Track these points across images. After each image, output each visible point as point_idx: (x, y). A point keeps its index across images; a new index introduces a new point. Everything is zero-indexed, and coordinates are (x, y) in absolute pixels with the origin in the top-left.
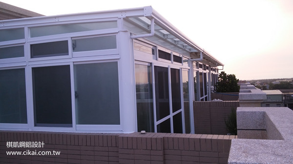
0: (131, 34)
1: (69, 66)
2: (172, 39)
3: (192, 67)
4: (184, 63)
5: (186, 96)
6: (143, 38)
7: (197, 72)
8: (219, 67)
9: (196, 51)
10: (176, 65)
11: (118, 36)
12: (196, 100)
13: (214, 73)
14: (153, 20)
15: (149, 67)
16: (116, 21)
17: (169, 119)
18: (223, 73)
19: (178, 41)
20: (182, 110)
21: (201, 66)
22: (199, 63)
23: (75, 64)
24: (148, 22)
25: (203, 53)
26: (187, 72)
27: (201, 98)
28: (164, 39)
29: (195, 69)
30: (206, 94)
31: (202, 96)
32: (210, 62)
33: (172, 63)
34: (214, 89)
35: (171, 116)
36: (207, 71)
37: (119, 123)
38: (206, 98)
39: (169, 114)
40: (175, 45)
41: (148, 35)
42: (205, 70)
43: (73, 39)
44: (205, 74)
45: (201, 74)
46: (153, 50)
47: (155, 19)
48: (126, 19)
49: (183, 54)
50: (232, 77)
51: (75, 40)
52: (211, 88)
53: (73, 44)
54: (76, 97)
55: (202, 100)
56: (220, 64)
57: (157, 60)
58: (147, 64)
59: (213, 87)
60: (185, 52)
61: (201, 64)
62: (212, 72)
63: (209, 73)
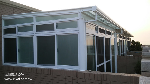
0: (85, 20)
1: (54, 36)
2: (106, 22)
3: (117, 37)
4: (112, 35)
5: (113, 53)
6: (91, 22)
7: (120, 40)
8: (131, 38)
9: (119, 29)
10: (108, 36)
11: (78, 21)
12: (118, 55)
13: (128, 40)
14: (97, 13)
15: (93, 37)
16: (78, 14)
17: (104, 64)
18: (133, 41)
19: (109, 24)
20: (111, 60)
21: (121, 37)
22: (121, 35)
23: (57, 35)
24: (94, 14)
25: (123, 30)
26: (114, 40)
27: (121, 54)
28: (102, 23)
29: (118, 38)
30: (124, 52)
31: (122, 53)
32: (127, 35)
33: (106, 35)
34: (129, 49)
35: (105, 63)
36: (125, 40)
37: (78, 65)
38: (124, 54)
39: (104, 62)
40: (108, 26)
41: (94, 20)
42: (124, 39)
43: (57, 23)
44: (124, 41)
45: (121, 41)
46: (96, 28)
47: (98, 13)
48: (83, 13)
49: (112, 30)
50: (138, 43)
51: (58, 23)
52: (127, 48)
53: (57, 25)
54: (58, 51)
55: (122, 55)
56: (132, 36)
57: (98, 33)
58: (93, 35)
59: (128, 48)
60: (113, 29)
61: (122, 35)
62: (127, 40)
63: (126, 41)
